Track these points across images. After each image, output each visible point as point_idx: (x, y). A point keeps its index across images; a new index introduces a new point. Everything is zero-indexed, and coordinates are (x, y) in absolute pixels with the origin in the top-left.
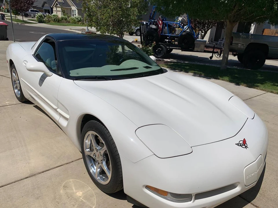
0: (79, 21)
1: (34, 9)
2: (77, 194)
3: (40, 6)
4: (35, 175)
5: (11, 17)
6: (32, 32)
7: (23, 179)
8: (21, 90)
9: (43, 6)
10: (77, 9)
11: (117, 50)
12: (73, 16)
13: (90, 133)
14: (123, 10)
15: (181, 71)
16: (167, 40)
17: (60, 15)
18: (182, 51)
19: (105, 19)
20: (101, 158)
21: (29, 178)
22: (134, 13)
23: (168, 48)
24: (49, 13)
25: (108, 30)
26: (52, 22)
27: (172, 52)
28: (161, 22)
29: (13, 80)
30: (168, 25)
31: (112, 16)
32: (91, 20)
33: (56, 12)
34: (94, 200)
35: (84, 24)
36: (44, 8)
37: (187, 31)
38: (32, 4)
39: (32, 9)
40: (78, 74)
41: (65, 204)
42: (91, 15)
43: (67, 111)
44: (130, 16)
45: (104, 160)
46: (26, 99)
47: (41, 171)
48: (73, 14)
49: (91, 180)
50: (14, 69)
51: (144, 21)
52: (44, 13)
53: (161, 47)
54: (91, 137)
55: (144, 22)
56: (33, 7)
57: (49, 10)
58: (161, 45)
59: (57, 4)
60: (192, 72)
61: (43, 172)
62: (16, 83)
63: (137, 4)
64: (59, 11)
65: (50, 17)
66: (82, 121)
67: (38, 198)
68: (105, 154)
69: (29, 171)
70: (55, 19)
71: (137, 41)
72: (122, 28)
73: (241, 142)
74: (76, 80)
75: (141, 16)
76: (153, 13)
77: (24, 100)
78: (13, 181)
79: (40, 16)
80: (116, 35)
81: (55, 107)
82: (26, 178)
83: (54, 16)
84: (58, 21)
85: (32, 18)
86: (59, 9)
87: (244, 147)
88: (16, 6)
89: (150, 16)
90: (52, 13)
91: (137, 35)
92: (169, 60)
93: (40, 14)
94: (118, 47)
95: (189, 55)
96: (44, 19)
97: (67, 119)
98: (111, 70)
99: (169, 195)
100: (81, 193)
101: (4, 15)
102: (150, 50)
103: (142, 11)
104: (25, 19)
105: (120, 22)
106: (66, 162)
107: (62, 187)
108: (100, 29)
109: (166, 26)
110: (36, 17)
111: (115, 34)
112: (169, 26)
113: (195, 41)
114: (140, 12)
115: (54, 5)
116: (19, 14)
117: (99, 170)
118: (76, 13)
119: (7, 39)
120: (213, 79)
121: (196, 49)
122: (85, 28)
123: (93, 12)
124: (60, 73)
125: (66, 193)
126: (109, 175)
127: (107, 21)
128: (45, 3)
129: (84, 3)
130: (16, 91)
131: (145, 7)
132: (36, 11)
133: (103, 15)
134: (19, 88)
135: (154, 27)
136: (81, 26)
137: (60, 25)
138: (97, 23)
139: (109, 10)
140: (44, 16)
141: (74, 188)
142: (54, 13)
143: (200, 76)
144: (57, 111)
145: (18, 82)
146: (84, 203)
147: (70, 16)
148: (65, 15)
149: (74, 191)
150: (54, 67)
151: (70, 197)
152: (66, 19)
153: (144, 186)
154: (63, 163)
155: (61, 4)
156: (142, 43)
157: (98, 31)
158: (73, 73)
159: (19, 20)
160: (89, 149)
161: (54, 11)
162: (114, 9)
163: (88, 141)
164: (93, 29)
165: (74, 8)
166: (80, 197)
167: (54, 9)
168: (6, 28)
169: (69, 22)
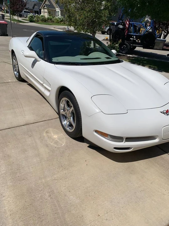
0: (62, 21)
1: (27, 11)
2: (54, 136)
3: (31, 7)
4: (28, 124)
5: (10, 17)
6: (25, 30)
7: (22, 126)
8: (19, 72)
9: (33, 8)
10: (60, 10)
11: (89, 45)
12: (57, 16)
13: (64, 99)
14: (96, 12)
15: (139, 64)
16: (132, 39)
17: (46, 15)
18: (143, 48)
19: (81, 20)
20: (70, 115)
21: (25, 126)
22: (105, 15)
23: (132, 46)
24: (38, 13)
25: (83, 29)
26: (40, 21)
27: (135, 49)
28: (128, 22)
29: (14, 65)
30: (134, 25)
31: (88, 17)
32: (70, 20)
33: (43, 13)
34: (65, 141)
35: (65, 23)
36: (35, 9)
37: (150, 31)
38: (25, 6)
39: (25, 10)
40: (57, 60)
41: (46, 141)
42: (71, 16)
43: (50, 85)
44: (102, 17)
45: (72, 116)
46: (22, 78)
47: (32, 122)
48: (57, 15)
49: (63, 130)
50: (14, 57)
51: (115, 21)
52: (34, 14)
53: (125, 45)
54: (64, 102)
55: (115, 23)
56: (26, 9)
57: (38, 11)
58: (126, 43)
59: (44, 6)
60: (147, 66)
61: (34, 123)
62: (15, 67)
63: (108, 7)
64: (46, 12)
65: (39, 17)
66: (59, 92)
67: (30, 136)
68: (72, 113)
69: (25, 122)
70: (42, 19)
71: (107, 39)
72: (94, 28)
73: (165, 111)
74: (57, 64)
75: (111, 17)
76: (121, 14)
77: (21, 79)
78: (16, 126)
79: (31, 16)
80: (89, 34)
81: (42, 83)
82: (23, 125)
83: (42, 16)
84: (45, 21)
85: (25, 18)
86: (46, 10)
87: (166, 114)
88: (13, 8)
89: (119, 18)
90: (40, 14)
91: (108, 34)
92: (131, 56)
93: (31, 14)
94: (91, 43)
95: (150, 52)
96: (34, 19)
97: (49, 91)
98: (81, 59)
99: (109, 136)
100: (57, 136)
101: (4, 15)
102: (116, 47)
103: (112, 13)
104: (20, 19)
105: (93, 22)
106: (47, 119)
107: (45, 132)
108: (77, 27)
109: (132, 26)
110: (28, 17)
111: (89, 32)
112: (135, 27)
113: (156, 40)
114: (110, 14)
115: (42, 7)
116: (15, 15)
117: (68, 123)
118: (59, 14)
119: (7, 35)
120: (164, 72)
121: (155, 47)
122: (66, 27)
123: (73, 13)
124: (46, 59)
125: (48, 136)
126: (74, 125)
127: (83, 21)
128: (35, 5)
129: (65, 6)
130: (15, 72)
131: (115, 10)
132: (28, 12)
133: (80, 16)
134: (17, 71)
135: (121, 27)
136: (63, 25)
137: (46, 24)
138: (75, 23)
139: (85, 12)
140: (34, 16)
141: (52, 134)
142: (42, 14)
143: (154, 69)
144: (43, 86)
145: (17, 66)
146: (58, 142)
147: (55, 17)
148: (50, 16)
149: (52, 135)
150: (42, 56)
151: (50, 138)
152: (51, 19)
153: (94, 130)
154: (46, 120)
155: (47, 6)
156: (110, 40)
157: (75, 29)
158: (54, 60)
159: (15, 20)
160: (63, 110)
161: (42, 13)
162: (89, 11)
163: (63, 105)
164: (72, 28)
165: (58, 10)
166: (56, 138)
167: (42, 10)
168: (7, 26)
169: (54, 22)
